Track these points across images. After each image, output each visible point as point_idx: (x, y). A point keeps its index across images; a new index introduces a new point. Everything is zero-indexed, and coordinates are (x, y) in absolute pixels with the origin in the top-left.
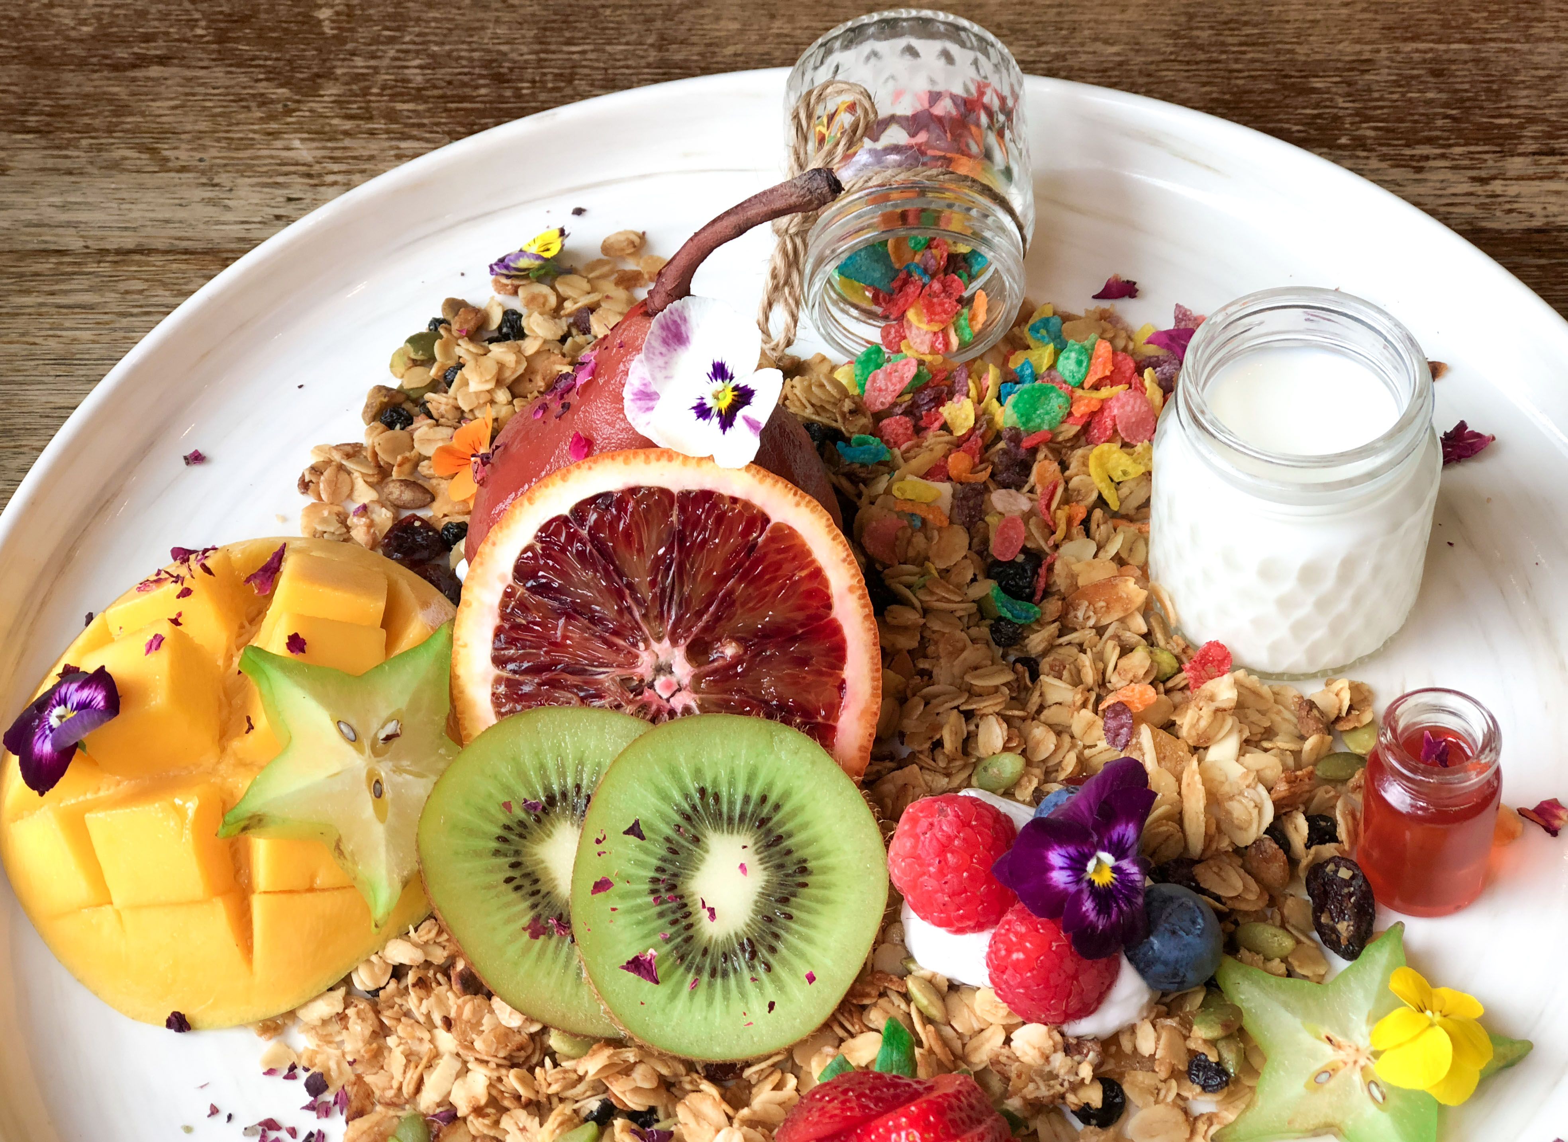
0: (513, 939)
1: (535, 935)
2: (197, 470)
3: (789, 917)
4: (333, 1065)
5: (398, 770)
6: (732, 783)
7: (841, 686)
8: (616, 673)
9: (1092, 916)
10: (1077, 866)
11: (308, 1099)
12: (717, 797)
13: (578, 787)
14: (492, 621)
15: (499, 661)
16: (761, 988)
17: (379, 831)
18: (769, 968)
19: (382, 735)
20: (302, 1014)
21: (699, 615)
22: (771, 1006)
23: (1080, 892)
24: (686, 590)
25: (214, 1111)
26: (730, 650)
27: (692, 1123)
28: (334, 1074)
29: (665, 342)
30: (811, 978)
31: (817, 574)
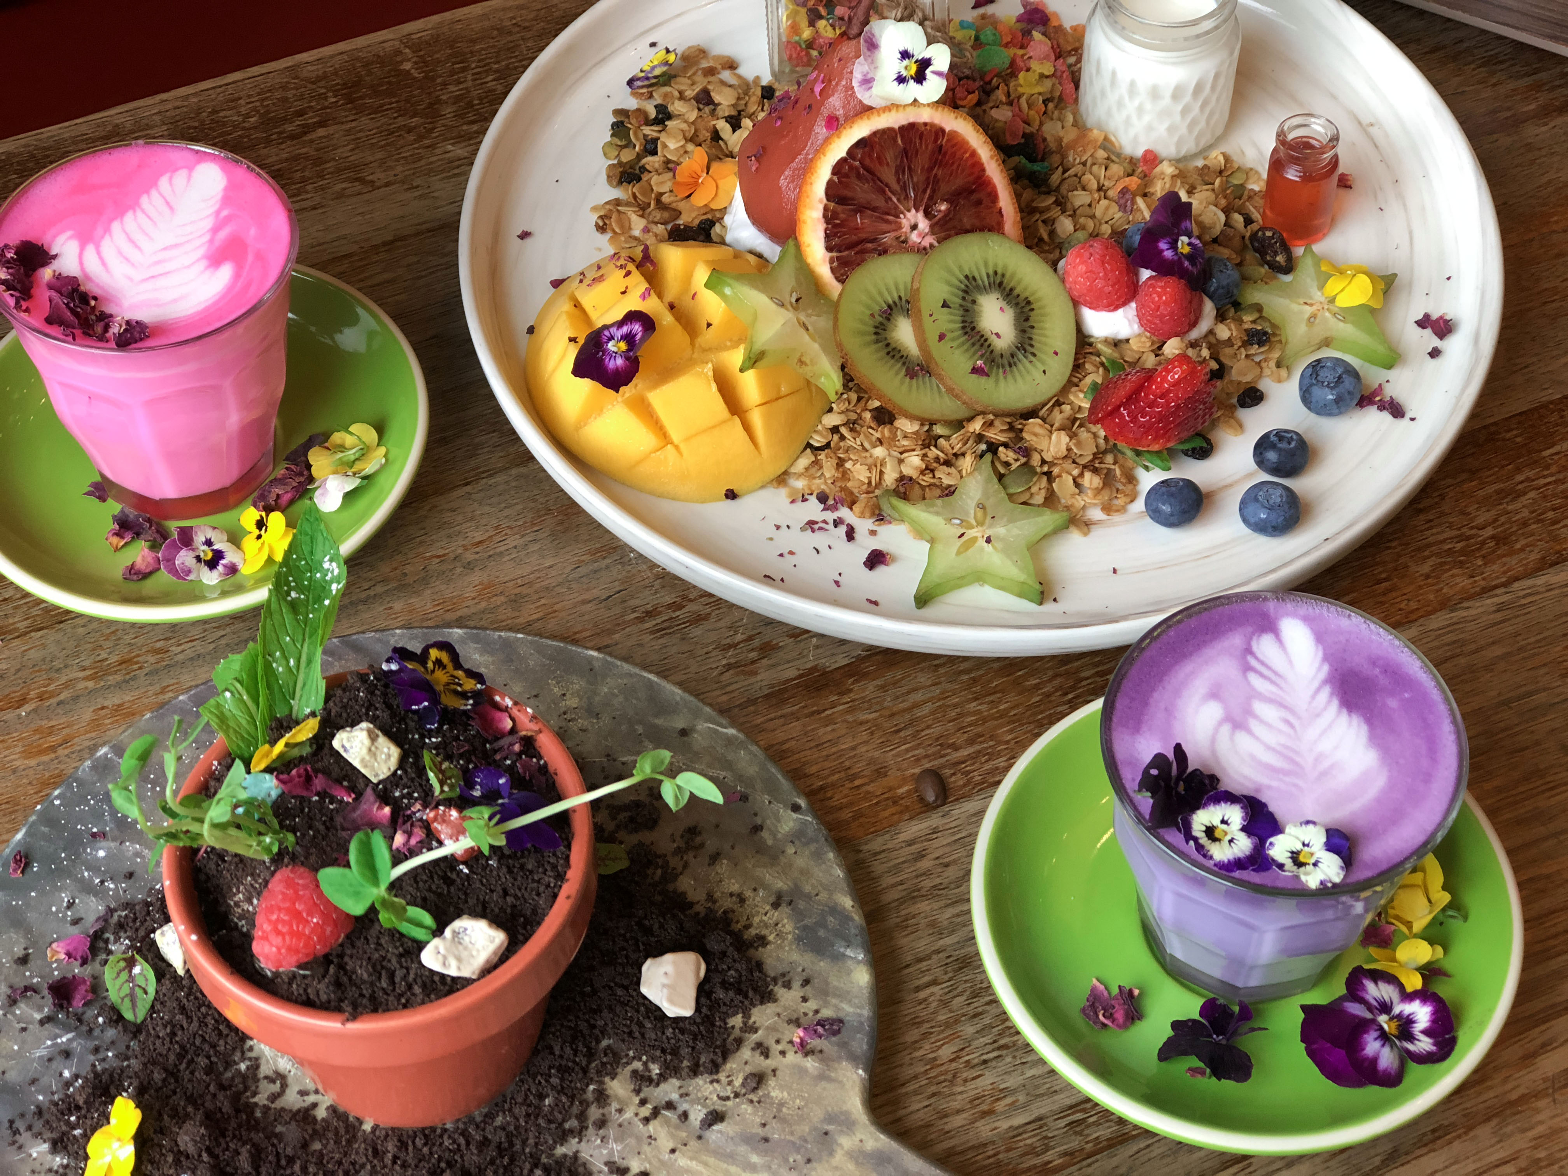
0: (902, 383)
1: (911, 378)
2: (528, 241)
3: (1033, 327)
4: (823, 487)
6: (978, 269)
7: (1000, 212)
8: (892, 235)
9: (1190, 267)
10: (1173, 245)
11: (822, 506)
12: (974, 278)
13: (900, 298)
14: (821, 226)
15: (829, 249)
16: (1034, 366)
17: (816, 346)
18: (1034, 355)
19: (793, 300)
20: (793, 470)
21: (924, 191)
22: (1044, 372)
23: (1180, 258)
24: (915, 179)
25: (778, 527)
26: (943, 207)
27: (1034, 438)
28: (828, 491)
29: (869, 50)
30: (1056, 353)
31: (974, 154)
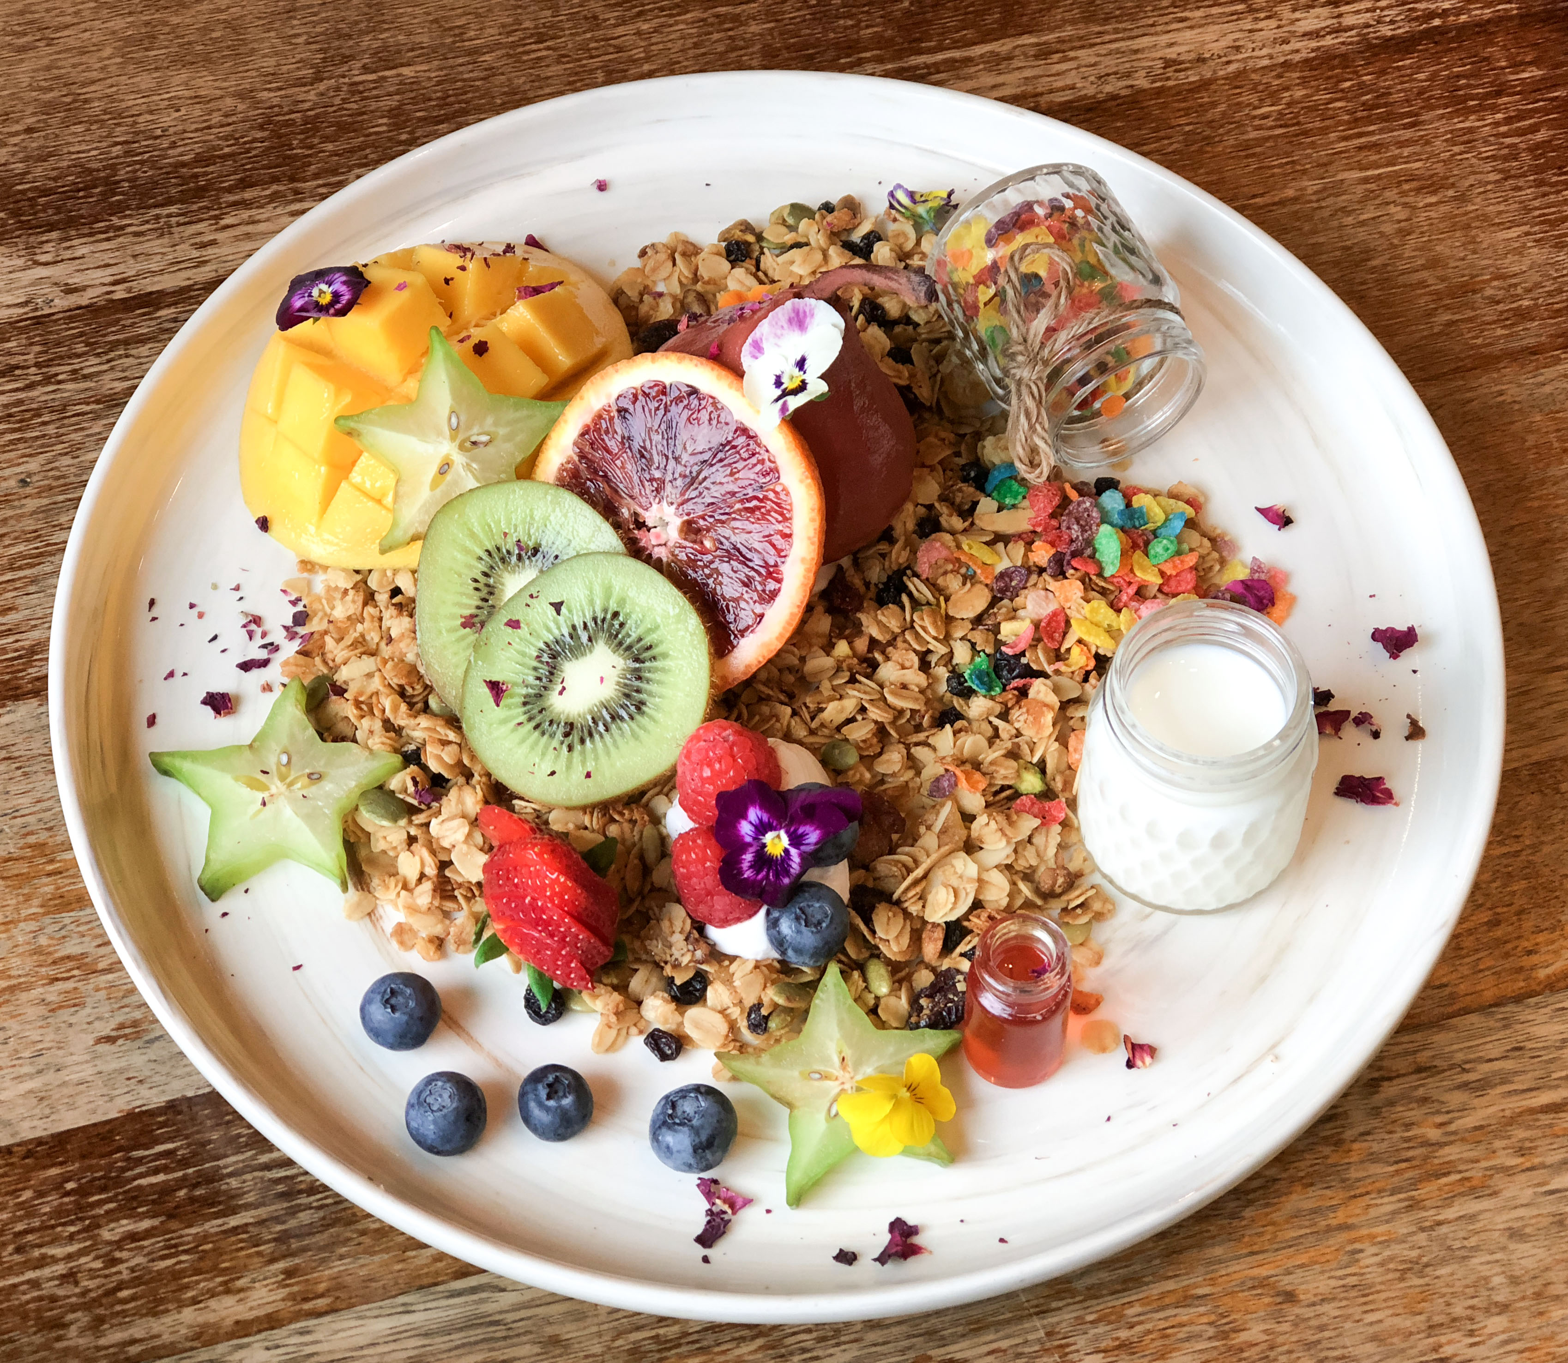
0: (453, 617)
1: (464, 625)
3: (609, 730)
4: (319, 614)
5: (468, 467)
6: (637, 624)
9: (745, 865)
10: (761, 829)
11: (289, 622)
12: (622, 625)
13: (556, 555)
14: (587, 419)
16: (557, 757)
17: (424, 495)
18: (571, 750)
19: (473, 439)
20: (329, 573)
22: (553, 773)
23: (750, 845)
25: (237, 588)
27: (453, 805)
28: (315, 620)
29: (790, 321)
30: (588, 775)
31: (789, 536)
